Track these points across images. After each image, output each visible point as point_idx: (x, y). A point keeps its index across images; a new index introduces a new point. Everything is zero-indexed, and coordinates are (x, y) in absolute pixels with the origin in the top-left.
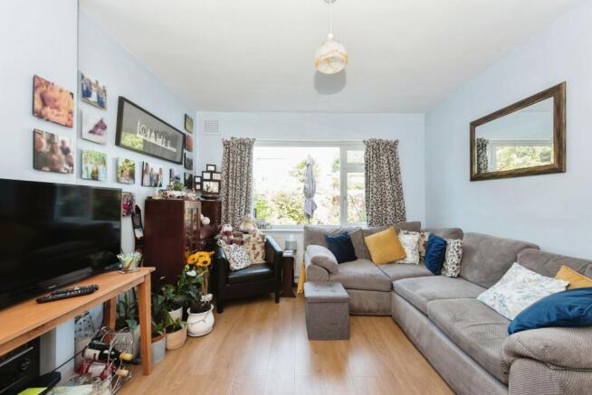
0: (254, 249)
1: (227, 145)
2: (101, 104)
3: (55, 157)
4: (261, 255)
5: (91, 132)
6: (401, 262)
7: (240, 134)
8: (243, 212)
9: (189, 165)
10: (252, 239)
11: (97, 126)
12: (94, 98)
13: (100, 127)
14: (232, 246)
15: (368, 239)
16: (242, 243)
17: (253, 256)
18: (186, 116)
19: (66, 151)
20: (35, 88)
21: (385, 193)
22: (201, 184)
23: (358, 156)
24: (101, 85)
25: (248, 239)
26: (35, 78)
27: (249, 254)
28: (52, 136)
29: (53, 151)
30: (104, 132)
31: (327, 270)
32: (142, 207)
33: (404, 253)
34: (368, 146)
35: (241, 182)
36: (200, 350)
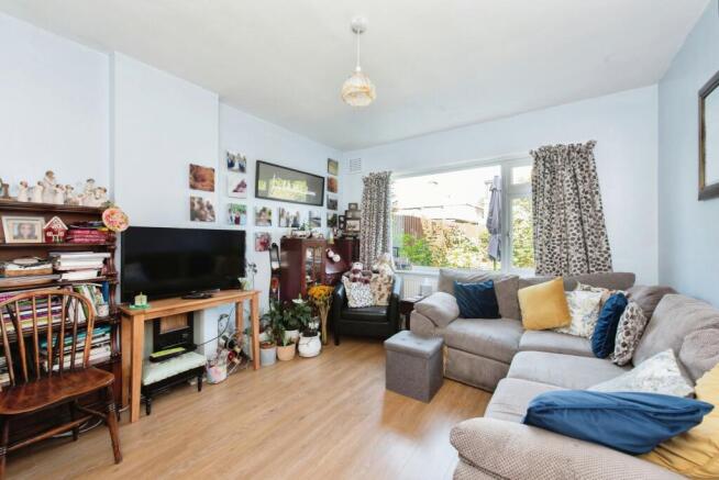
0: (380, 289)
1: (366, 181)
2: (242, 169)
3: (203, 213)
4: (386, 297)
5: (235, 191)
6: (565, 331)
7: (378, 169)
8: (379, 251)
9: (333, 205)
10: (380, 279)
11: (239, 186)
12: (236, 166)
13: (242, 185)
14: (355, 284)
15: (523, 293)
16: (366, 282)
17: (377, 296)
18: (329, 161)
19: (210, 208)
20: (191, 171)
21: (565, 226)
22: (345, 223)
23: (523, 174)
24: (242, 156)
25: (375, 279)
26: (191, 165)
27: (374, 295)
28: (201, 199)
29: (202, 208)
30: (244, 190)
31: (433, 322)
32: (279, 244)
33: (569, 318)
34: (537, 158)
35: (378, 220)
36: (305, 368)
